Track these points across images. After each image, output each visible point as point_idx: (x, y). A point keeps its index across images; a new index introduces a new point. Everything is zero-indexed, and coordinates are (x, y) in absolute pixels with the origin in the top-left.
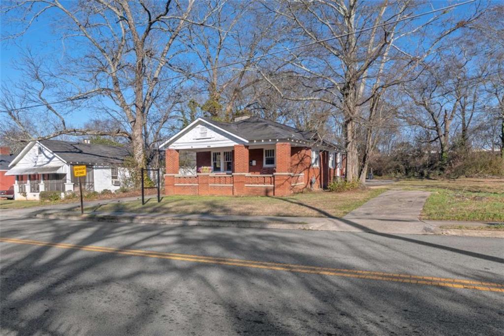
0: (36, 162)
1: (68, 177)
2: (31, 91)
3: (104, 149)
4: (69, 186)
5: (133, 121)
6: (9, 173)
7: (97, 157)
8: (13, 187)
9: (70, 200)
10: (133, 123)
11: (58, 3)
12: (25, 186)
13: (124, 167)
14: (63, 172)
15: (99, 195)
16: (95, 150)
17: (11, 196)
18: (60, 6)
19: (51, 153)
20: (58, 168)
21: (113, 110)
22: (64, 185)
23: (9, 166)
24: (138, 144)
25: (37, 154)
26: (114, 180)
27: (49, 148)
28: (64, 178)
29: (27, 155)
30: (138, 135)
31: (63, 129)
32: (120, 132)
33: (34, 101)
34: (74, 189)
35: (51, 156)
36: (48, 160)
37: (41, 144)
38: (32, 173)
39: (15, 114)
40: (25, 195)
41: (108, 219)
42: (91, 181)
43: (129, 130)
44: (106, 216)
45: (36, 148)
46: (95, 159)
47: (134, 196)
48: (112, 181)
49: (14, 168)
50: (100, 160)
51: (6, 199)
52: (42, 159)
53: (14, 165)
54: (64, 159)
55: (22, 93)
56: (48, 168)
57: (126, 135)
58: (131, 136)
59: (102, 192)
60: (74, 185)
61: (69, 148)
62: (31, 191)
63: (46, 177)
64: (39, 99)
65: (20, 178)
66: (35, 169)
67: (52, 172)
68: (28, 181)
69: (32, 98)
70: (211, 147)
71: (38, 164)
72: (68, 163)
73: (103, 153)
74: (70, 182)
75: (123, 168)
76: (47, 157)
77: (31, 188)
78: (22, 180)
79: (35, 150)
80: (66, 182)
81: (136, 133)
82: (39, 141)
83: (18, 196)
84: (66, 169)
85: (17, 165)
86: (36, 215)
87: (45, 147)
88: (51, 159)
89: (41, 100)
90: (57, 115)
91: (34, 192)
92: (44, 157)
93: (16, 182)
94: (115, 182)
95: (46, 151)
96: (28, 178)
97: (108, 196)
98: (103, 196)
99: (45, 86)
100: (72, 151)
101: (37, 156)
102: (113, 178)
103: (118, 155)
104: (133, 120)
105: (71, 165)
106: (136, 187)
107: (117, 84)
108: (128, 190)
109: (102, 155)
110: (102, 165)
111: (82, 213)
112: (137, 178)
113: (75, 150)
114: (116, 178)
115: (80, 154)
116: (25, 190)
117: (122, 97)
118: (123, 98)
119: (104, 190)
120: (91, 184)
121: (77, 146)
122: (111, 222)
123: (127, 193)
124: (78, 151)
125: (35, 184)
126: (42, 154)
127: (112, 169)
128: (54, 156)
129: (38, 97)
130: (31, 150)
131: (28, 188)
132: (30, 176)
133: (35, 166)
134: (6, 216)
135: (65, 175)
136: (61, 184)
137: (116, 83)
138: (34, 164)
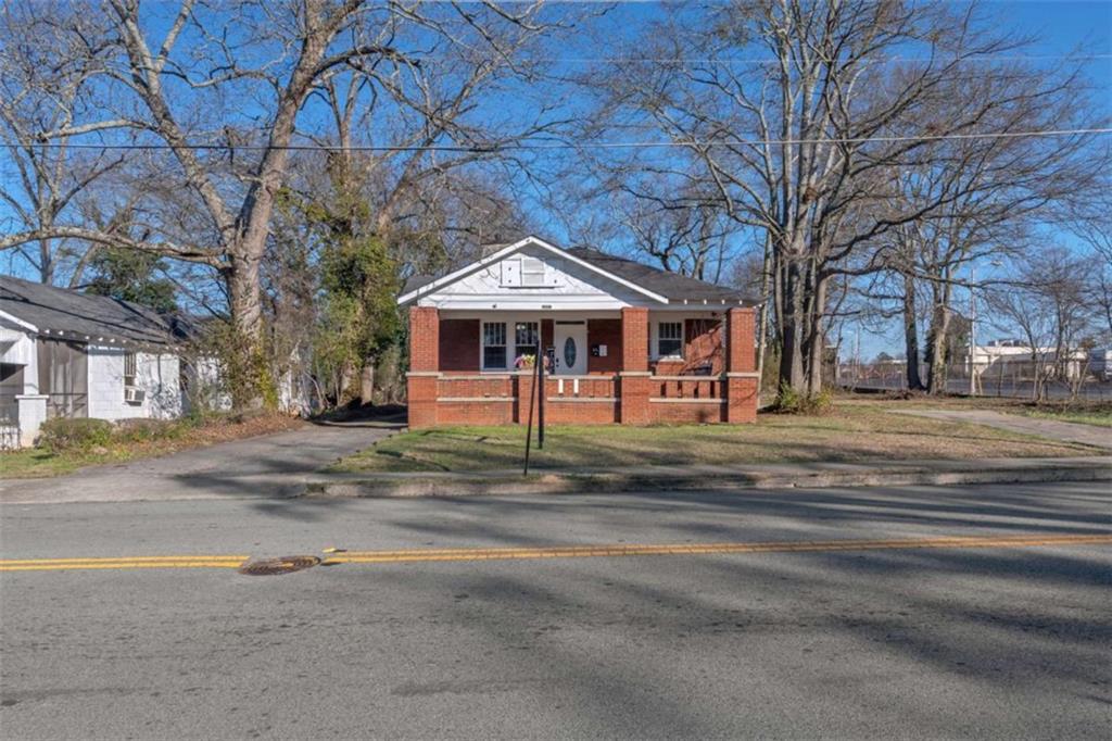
1: (31, 376)
4: (30, 407)
5: (230, 226)
20: (4, 347)
22: (18, 402)
26: (134, 390)
28: (18, 379)
48: (125, 392)
60: (48, 401)
70: (553, 308)
74: (37, 392)
80: (22, 393)
84: (25, 351)
94: (137, 394)
102: (126, 381)
104: (228, 223)
114: (131, 382)
127: (126, 354)
135: (22, 368)
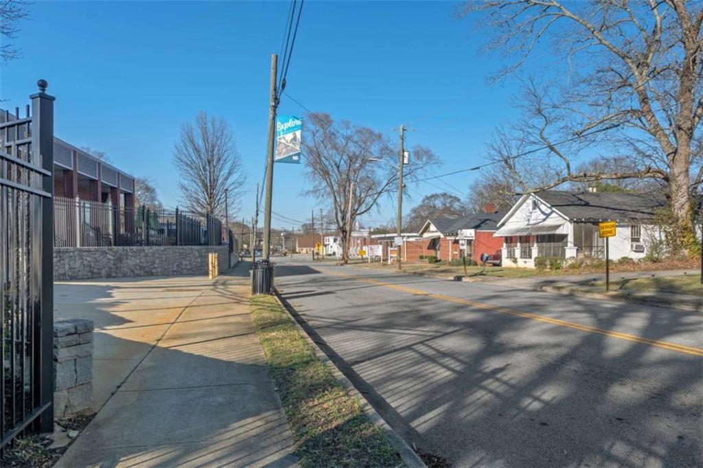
0: (529, 220)
1: (571, 238)
2: (530, 130)
3: (619, 199)
4: (571, 252)
5: (673, 153)
6: (497, 234)
7: (610, 211)
8: (501, 250)
9: (575, 269)
10: (673, 155)
11: (566, 11)
12: (514, 250)
13: (655, 223)
14: (564, 232)
15: (616, 264)
16: (606, 200)
17: (498, 262)
18: (568, 13)
19: (548, 207)
20: (558, 226)
21: (639, 141)
22: (565, 250)
23: (498, 225)
24: (680, 187)
25: (531, 210)
26: (635, 244)
27: (546, 202)
28: (565, 240)
29: (518, 211)
30: (680, 173)
31: (567, 176)
32: (651, 171)
33: (535, 143)
34: (577, 256)
35: (549, 211)
36: (544, 217)
37: (537, 197)
38: (525, 234)
39: (511, 162)
40: (515, 261)
41: (651, 301)
42: (600, 244)
43: (663, 167)
44: (647, 297)
45: (530, 201)
46: (606, 213)
47: (672, 269)
48: (632, 246)
49: (503, 228)
50: (615, 215)
51: (491, 265)
52: (537, 216)
53: (503, 225)
54: (566, 215)
55: (520, 134)
56: (544, 227)
57: (660, 175)
58: (668, 176)
59: (619, 260)
60: (577, 250)
61: (572, 200)
62: (521, 257)
63: (541, 239)
64: (540, 139)
65: (509, 240)
66: (528, 229)
67: (550, 233)
68: (519, 244)
69: (532, 139)
71: (531, 222)
72: (571, 221)
73: (618, 204)
74: (572, 245)
75: (651, 226)
76: (543, 213)
77: (522, 252)
78: (511, 242)
79: (528, 206)
80: (567, 246)
81: (677, 170)
82: (535, 193)
83: (506, 262)
84: (568, 229)
85: (506, 224)
86: (541, 288)
87: (542, 201)
88: (548, 216)
89: (542, 140)
90: (561, 156)
91: (524, 258)
92: (539, 212)
93: (505, 244)
94: (637, 246)
95: (543, 205)
96: (518, 240)
97: (629, 267)
98: (622, 268)
99: (548, 122)
100: (576, 203)
101: (531, 213)
102: (633, 240)
103: (640, 206)
104: (671, 151)
105: (575, 222)
106: (675, 254)
107: (646, 100)
108: (661, 259)
109: (618, 207)
110: (617, 222)
111: (608, 289)
112: (676, 241)
113: (579, 202)
114: (638, 240)
115: (586, 207)
116: (514, 255)
117: (653, 119)
118: (656, 120)
119: (623, 258)
120: (599, 249)
121: (581, 197)
122: (657, 306)
123: (659, 264)
124: (583, 203)
125: (526, 248)
126: (537, 210)
127: (632, 227)
128: (553, 212)
129: (539, 138)
130: (524, 204)
131: (518, 253)
132: (521, 237)
133: (528, 225)
134: (505, 286)
135: (565, 236)
136: (560, 248)
137: (643, 100)
138: (527, 223)
